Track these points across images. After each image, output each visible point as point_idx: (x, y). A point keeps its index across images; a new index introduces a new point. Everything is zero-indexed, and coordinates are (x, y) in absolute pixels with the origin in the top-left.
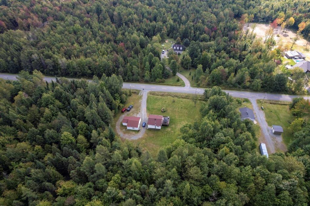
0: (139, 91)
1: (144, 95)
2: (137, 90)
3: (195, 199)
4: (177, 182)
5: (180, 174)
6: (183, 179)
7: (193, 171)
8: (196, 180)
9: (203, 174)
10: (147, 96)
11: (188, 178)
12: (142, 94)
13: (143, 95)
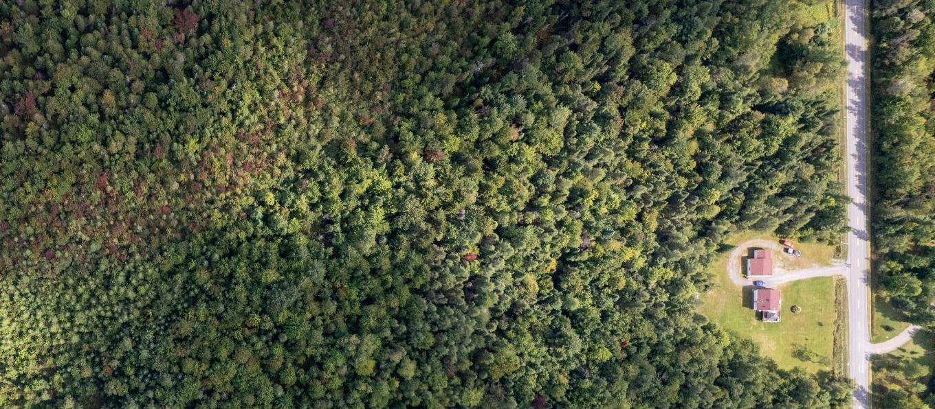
0: (845, 257)
1: (835, 269)
2: (846, 253)
3: (658, 358)
4: (672, 339)
5: (683, 341)
6: (677, 345)
7: (685, 357)
8: (677, 360)
9: (684, 366)
10: (829, 275)
11: (678, 351)
12: (835, 264)
13: (834, 266)
